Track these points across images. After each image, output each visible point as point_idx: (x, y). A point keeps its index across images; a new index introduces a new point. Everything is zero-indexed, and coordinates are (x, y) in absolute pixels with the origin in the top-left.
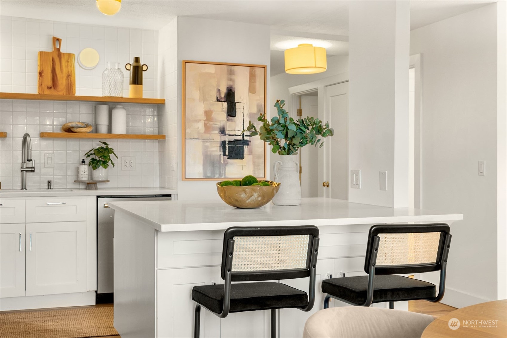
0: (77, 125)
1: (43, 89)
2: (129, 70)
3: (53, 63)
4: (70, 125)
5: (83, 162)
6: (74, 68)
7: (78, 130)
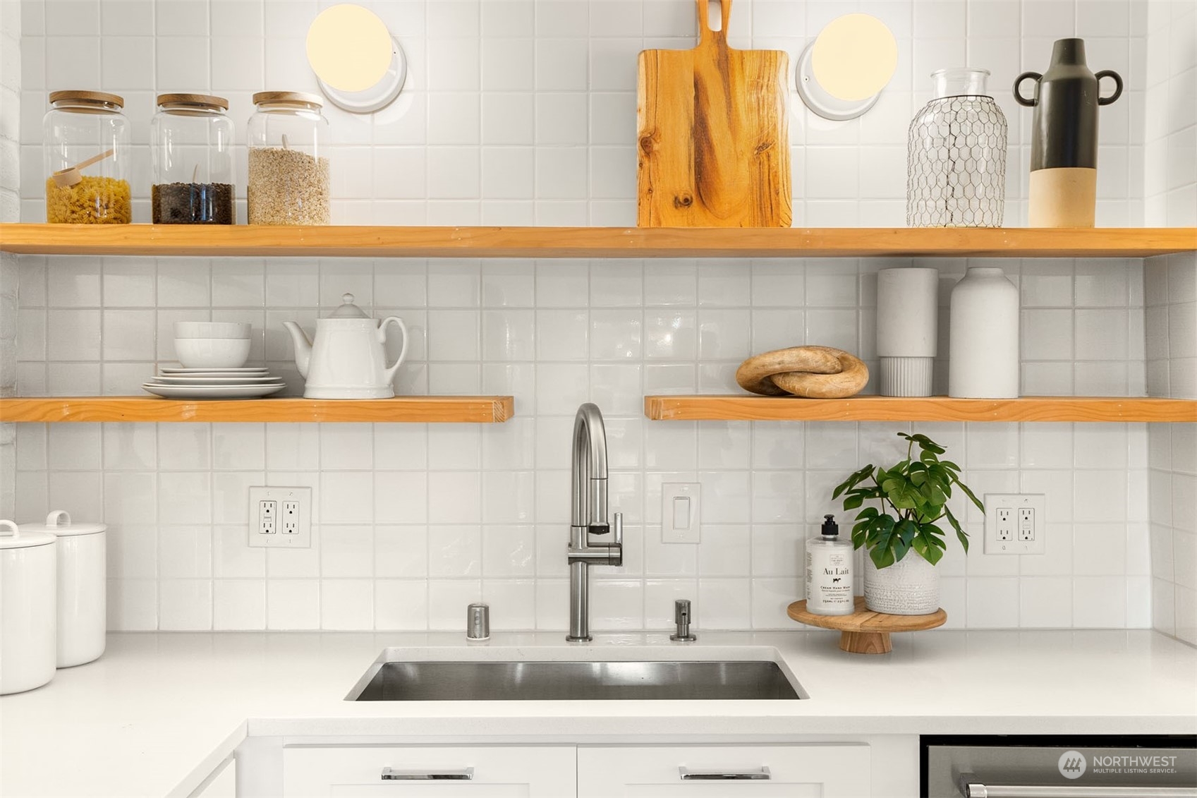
0: (803, 361)
1: (656, 209)
2: (1031, 103)
3: (697, 98)
4: (771, 364)
5: (830, 528)
6: (783, 112)
7: (809, 384)
